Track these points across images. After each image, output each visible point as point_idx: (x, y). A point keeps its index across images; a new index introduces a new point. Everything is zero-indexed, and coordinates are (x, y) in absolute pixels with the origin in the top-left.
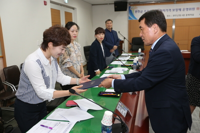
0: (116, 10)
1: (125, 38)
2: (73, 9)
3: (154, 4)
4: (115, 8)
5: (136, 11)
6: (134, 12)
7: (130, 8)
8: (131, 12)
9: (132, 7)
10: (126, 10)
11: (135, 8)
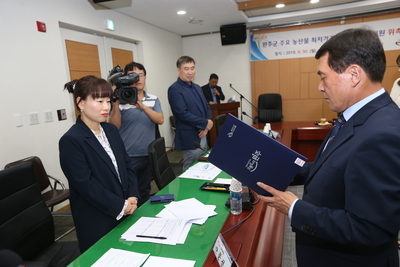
0: (225, 42)
1: (242, 97)
2: (136, 42)
3: (300, 27)
4: (222, 39)
5: (265, 44)
6: (261, 44)
7: (252, 37)
8: (254, 45)
9: (255, 36)
10: (243, 41)
11: (262, 38)
